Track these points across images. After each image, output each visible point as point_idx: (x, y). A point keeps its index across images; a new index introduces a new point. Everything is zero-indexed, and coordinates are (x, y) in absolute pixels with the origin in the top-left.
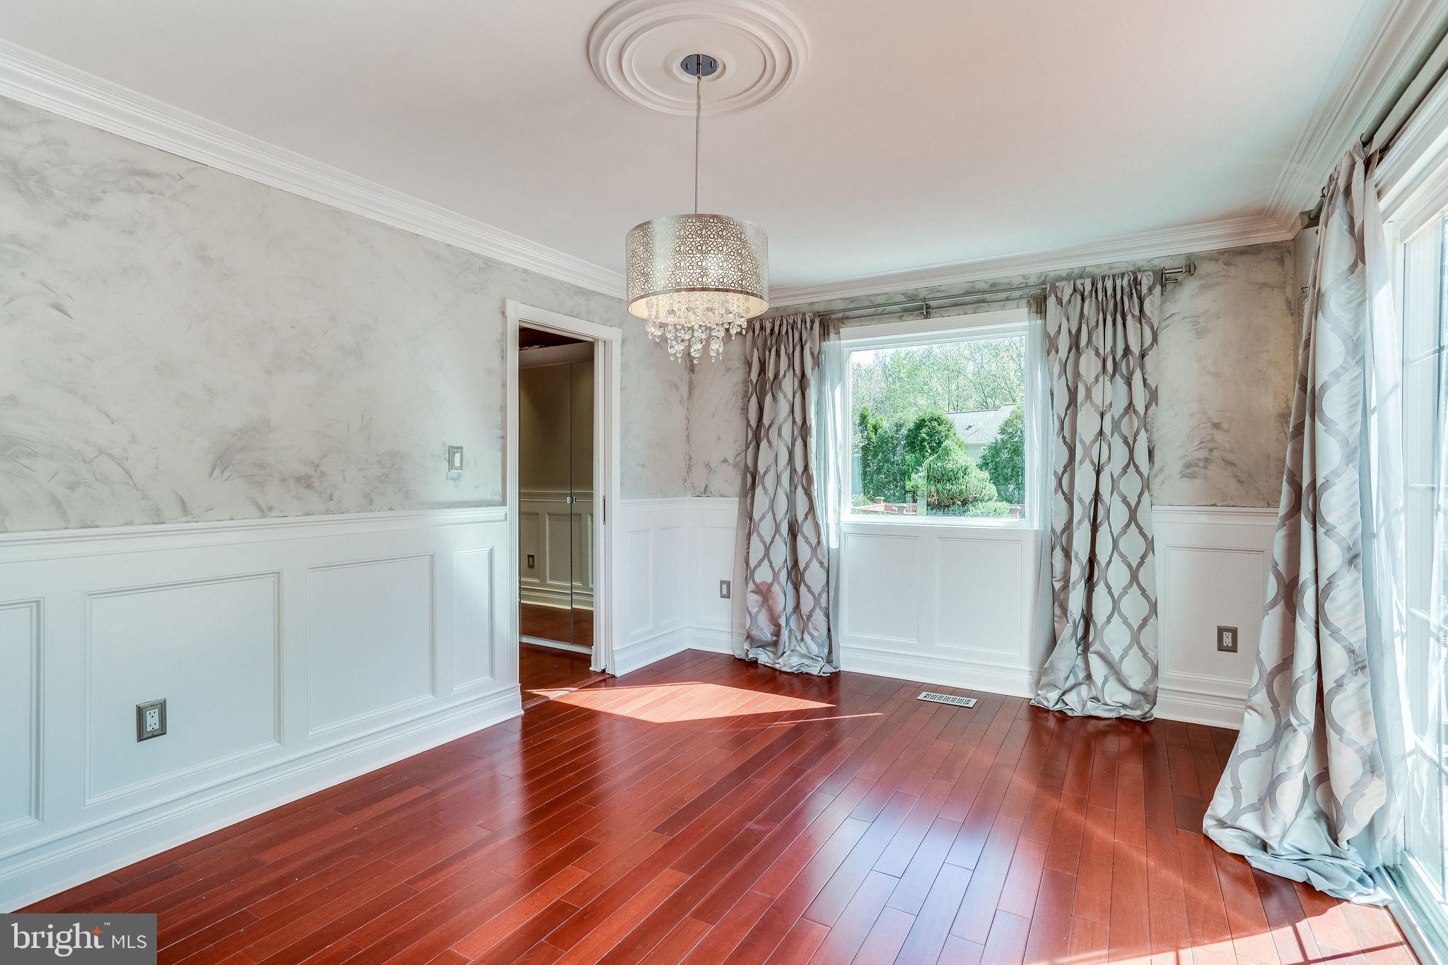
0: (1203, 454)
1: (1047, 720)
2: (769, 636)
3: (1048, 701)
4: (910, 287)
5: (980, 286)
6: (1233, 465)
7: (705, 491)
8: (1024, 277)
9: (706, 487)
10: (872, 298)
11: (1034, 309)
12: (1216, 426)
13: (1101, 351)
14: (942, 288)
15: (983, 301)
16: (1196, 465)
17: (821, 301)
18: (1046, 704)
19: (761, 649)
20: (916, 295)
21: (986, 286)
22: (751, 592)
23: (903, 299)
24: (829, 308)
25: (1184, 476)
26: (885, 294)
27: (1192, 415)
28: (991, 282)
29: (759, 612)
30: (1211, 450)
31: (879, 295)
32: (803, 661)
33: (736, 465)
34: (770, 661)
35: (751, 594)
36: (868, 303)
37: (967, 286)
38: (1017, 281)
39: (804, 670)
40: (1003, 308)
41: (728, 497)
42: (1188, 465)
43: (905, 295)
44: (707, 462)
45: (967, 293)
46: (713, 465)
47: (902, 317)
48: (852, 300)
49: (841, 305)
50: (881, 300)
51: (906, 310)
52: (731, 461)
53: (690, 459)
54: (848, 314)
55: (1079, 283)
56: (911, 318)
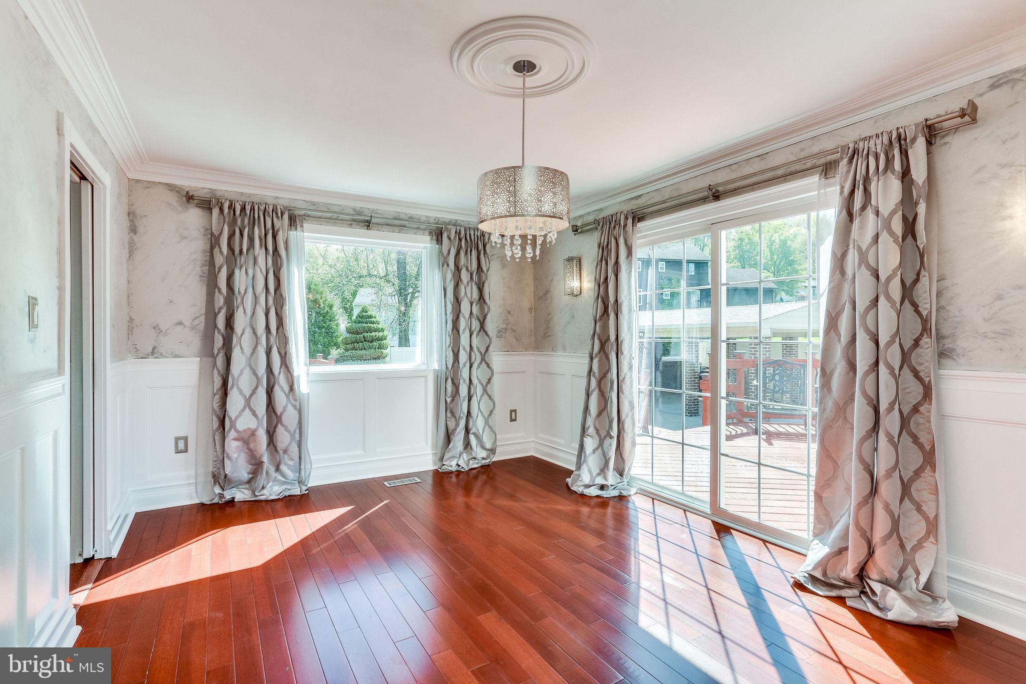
0: (504, 326)
1: (451, 477)
2: (246, 475)
3: (451, 466)
4: (358, 205)
5: (402, 216)
6: (515, 331)
7: (153, 353)
8: (427, 217)
9: (154, 348)
10: (329, 206)
11: (435, 237)
12: (509, 312)
13: (469, 268)
14: (379, 212)
15: (404, 226)
16: (502, 332)
17: (284, 198)
18: (450, 469)
19: (234, 489)
20: (362, 212)
21: (406, 218)
22: (233, 440)
23: (352, 212)
24: (293, 205)
25: (497, 337)
26: (340, 206)
27: (500, 306)
28: (410, 215)
29: (239, 456)
30: (507, 324)
31: (334, 205)
32: (284, 487)
33: (193, 328)
34: (246, 497)
35: (232, 442)
36: (325, 209)
37: (395, 215)
38: (423, 219)
39: (287, 494)
40: (416, 234)
41: (183, 357)
42: (499, 332)
43: (354, 210)
44: (154, 325)
45: (395, 219)
46: (163, 327)
47: (351, 224)
48: (313, 204)
49: (304, 205)
50: (336, 209)
51: (354, 220)
52: (187, 323)
53: (131, 320)
54: (309, 213)
55: (458, 228)
56: (358, 227)
